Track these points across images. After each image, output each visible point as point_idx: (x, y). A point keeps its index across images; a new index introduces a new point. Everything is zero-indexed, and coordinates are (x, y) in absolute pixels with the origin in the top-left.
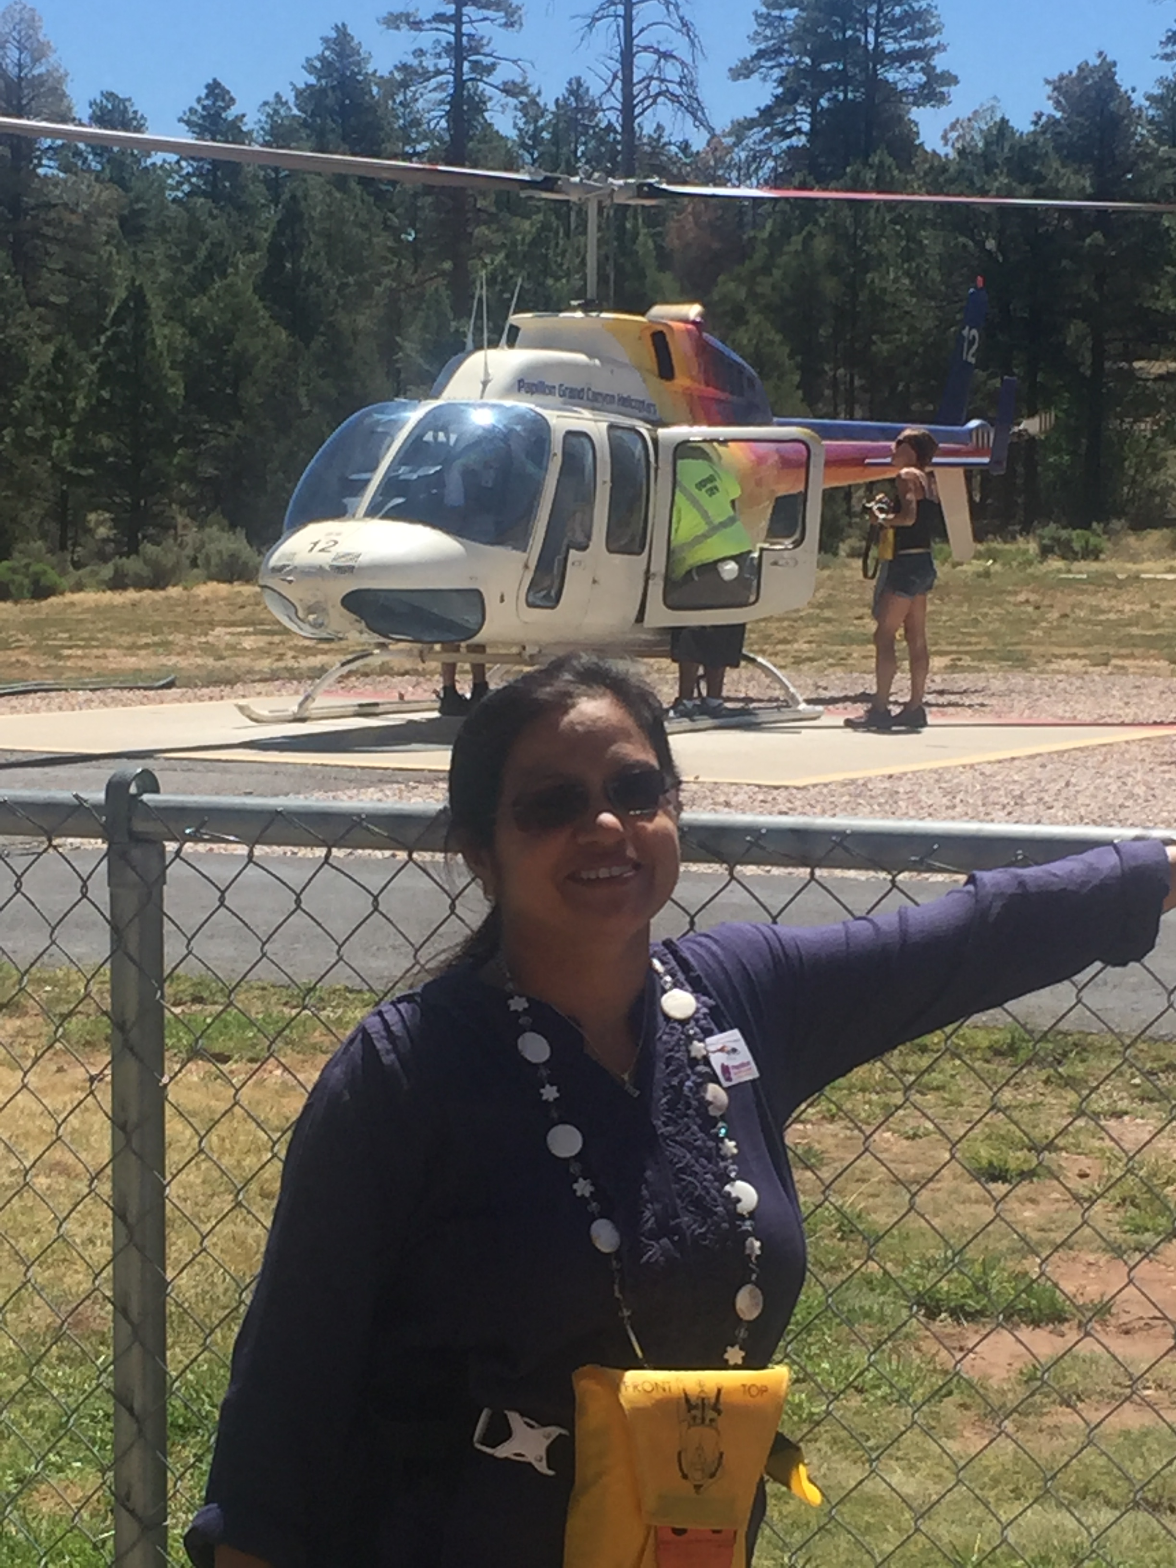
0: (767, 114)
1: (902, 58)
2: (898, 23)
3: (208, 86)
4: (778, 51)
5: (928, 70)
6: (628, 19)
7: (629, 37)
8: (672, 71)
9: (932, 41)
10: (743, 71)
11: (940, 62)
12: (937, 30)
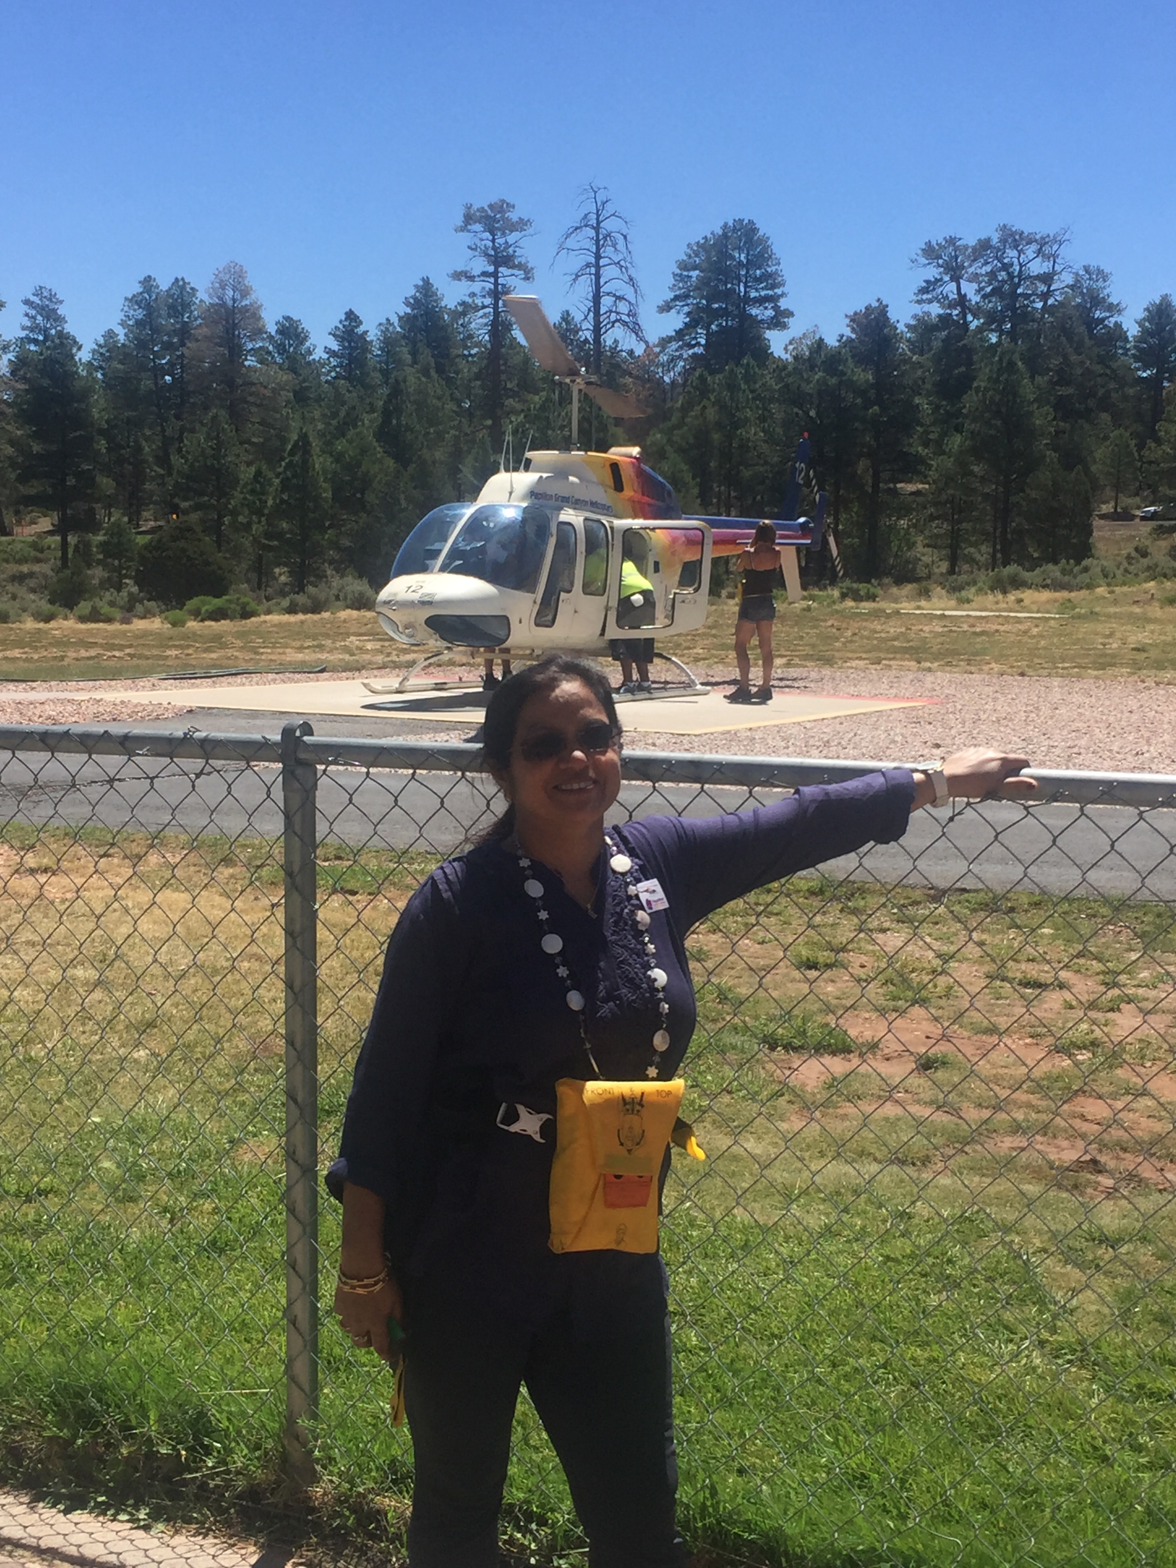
0: (680, 334)
1: (760, 301)
2: (758, 280)
3: (346, 313)
4: (686, 296)
5: (776, 308)
6: (598, 276)
7: (598, 286)
8: (623, 307)
9: (778, 291)
10: (666, 308)
11: (783, 304)
12: (781, 284)
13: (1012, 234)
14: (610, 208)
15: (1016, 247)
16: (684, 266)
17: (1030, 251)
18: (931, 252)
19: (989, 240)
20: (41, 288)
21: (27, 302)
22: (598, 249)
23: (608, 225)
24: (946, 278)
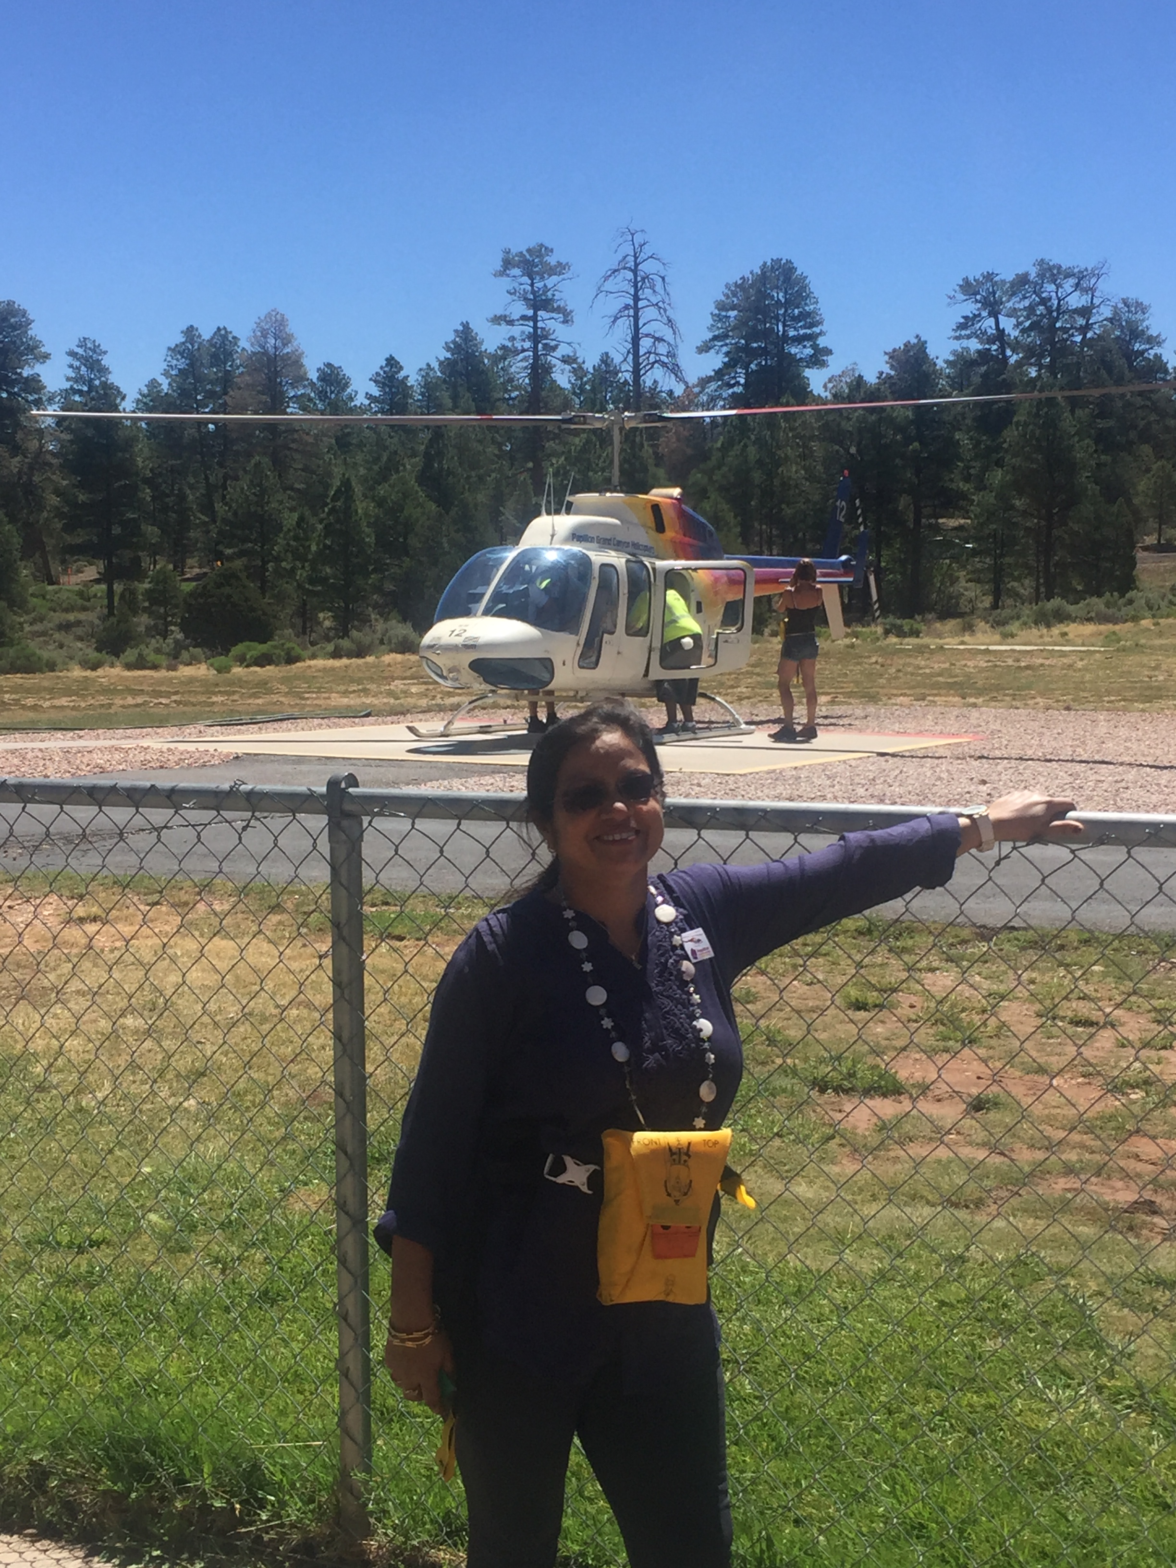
0: (719, 374)
1: (799, 340)
2: (797, 319)
3: (387, 360)
4: (726, 336)
5: (815, 347)
6: (636, 318)
7: (637, 329)
8: (662, 349)
9: (817, 330)
10: (705, 348)
11: (822, 342)
12: (819, 323)
13: (1050, 269)
14: (647, 251)
15: (1054, 281)
16: (722, 306)
17: (1068, 284)
18: (968, 288)
19: (1026, 275)
20: (85, 339)
21: (72, 354)
22: (636, 291)
23: (645, 268)
24: (984, 314)
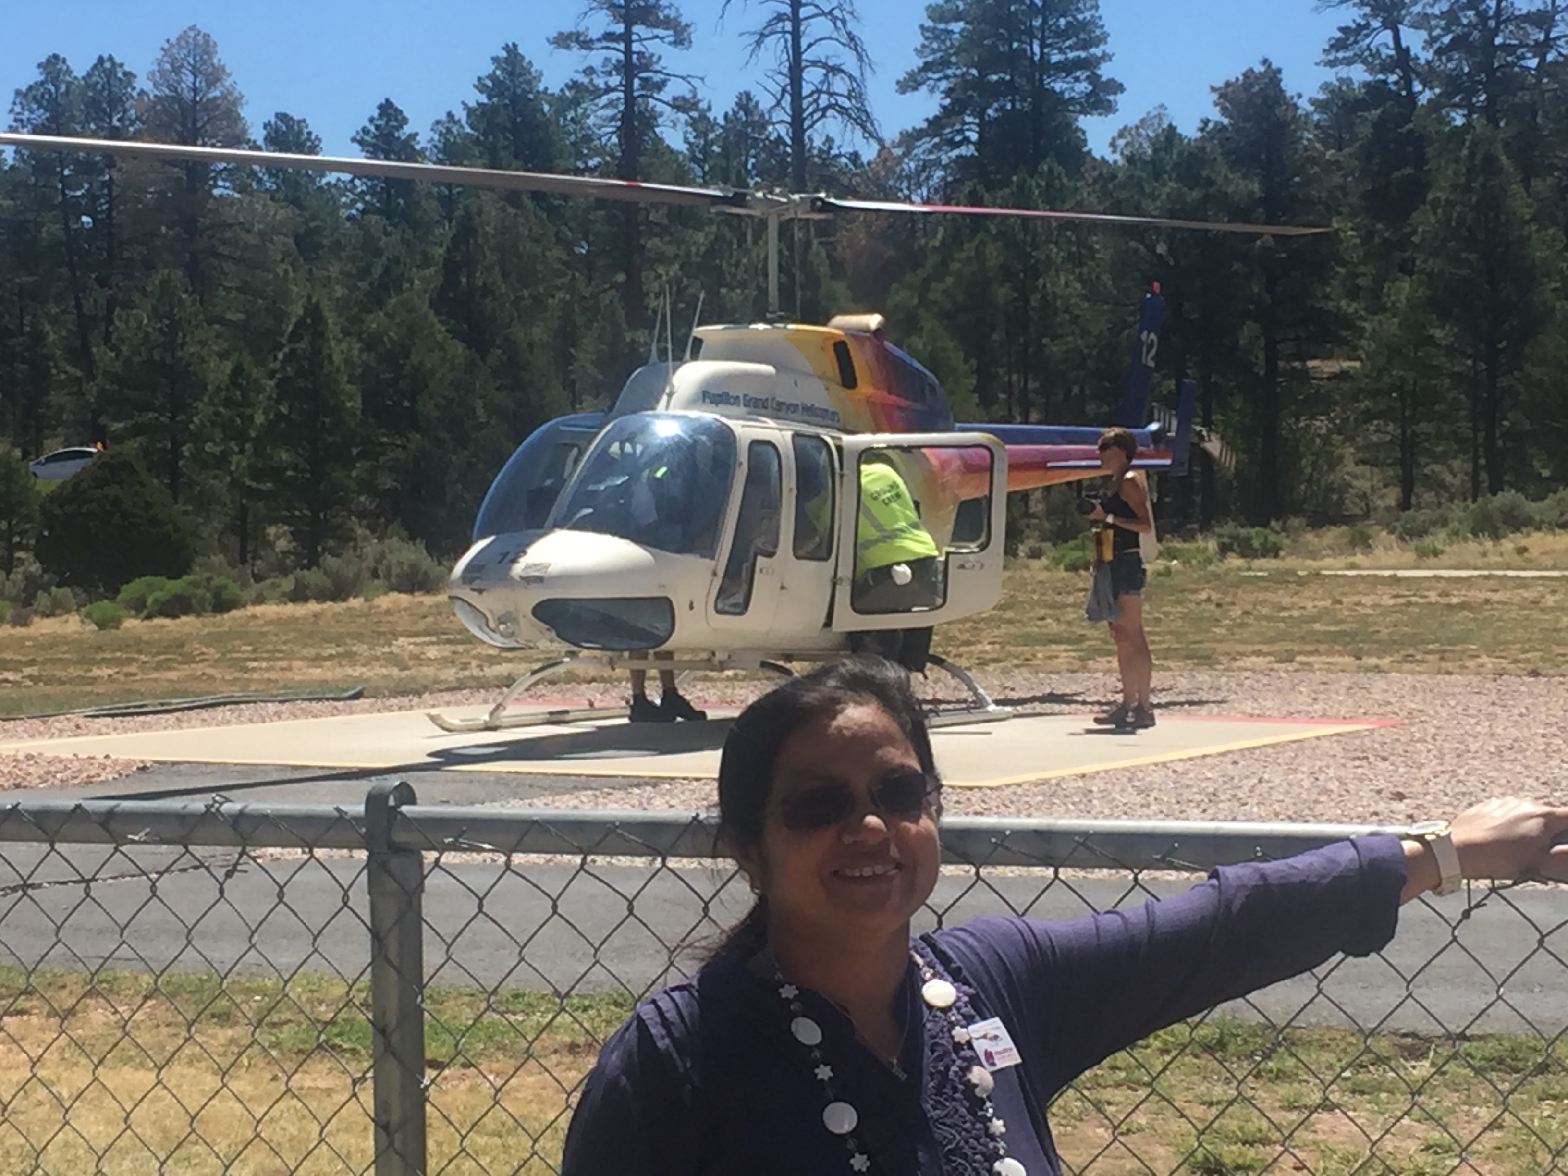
0: (935, 125)
1: (1068, 68)
2: (1062, 35)
3: (380, 107)
4: (945, 63)
5: (1094, 79)
6: (796, 35)
7: (797, 52)
8: (840, 85)
9: (1097, 51)
10: (910, 84)
11: (1105, 71)
12: (1101, 40)
16: (939, 15)
24: (1376, 23)
